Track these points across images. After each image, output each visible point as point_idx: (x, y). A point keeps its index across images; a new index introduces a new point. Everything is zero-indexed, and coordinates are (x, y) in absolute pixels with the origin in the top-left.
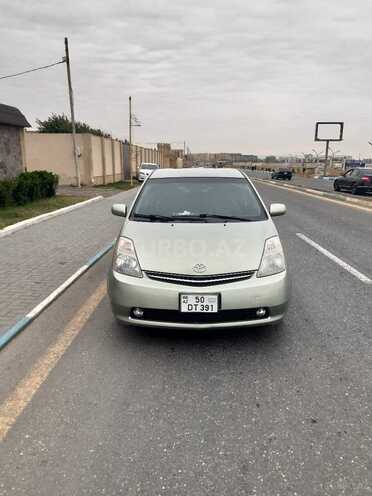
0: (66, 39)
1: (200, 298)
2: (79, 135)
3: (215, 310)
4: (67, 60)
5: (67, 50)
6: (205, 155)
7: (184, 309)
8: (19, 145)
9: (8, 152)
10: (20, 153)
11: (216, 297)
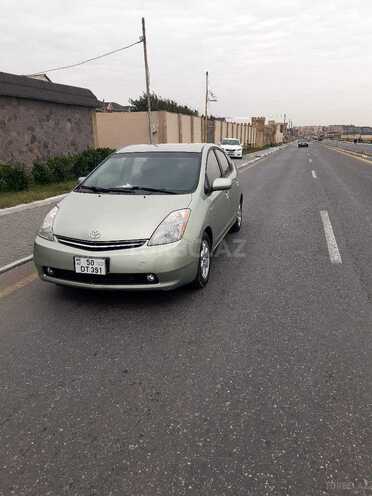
0: (143, 20)
1: (90, 261)
2: (155, 113)
3: (103, 273)
4: (144, 40)
5: (144, 29)
6: (312, 128)
7: (78, 271)
8: (91, 124)
9: (80, 131)
10: (92, 132)
11: (103, 261)
